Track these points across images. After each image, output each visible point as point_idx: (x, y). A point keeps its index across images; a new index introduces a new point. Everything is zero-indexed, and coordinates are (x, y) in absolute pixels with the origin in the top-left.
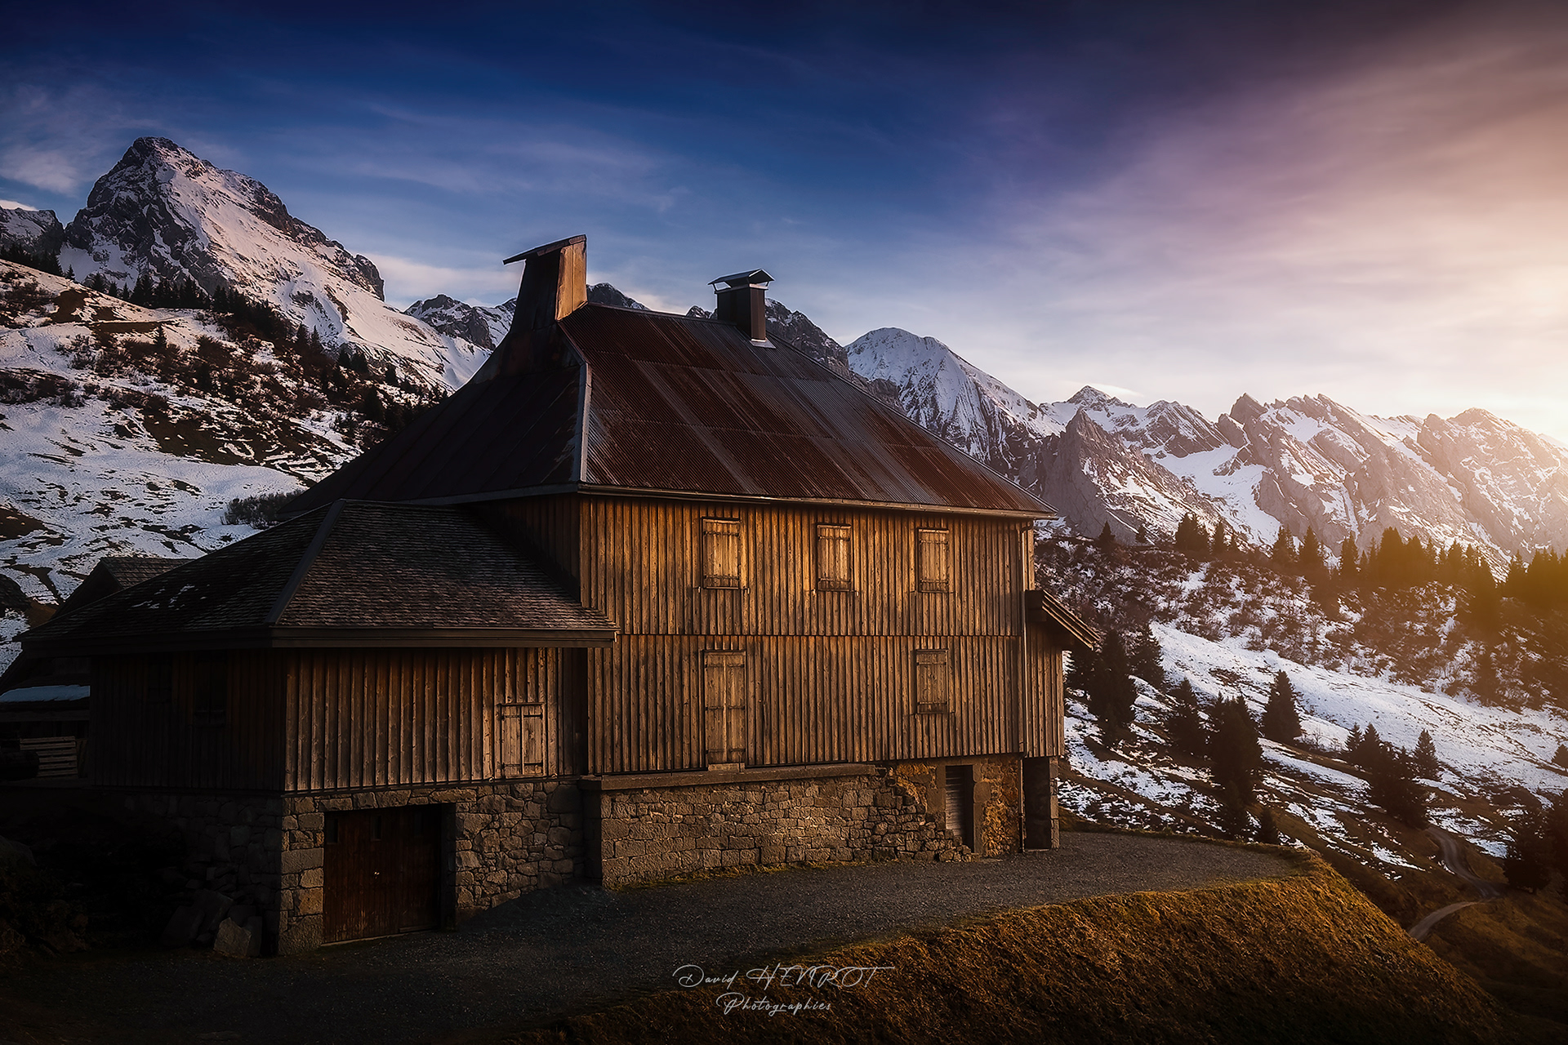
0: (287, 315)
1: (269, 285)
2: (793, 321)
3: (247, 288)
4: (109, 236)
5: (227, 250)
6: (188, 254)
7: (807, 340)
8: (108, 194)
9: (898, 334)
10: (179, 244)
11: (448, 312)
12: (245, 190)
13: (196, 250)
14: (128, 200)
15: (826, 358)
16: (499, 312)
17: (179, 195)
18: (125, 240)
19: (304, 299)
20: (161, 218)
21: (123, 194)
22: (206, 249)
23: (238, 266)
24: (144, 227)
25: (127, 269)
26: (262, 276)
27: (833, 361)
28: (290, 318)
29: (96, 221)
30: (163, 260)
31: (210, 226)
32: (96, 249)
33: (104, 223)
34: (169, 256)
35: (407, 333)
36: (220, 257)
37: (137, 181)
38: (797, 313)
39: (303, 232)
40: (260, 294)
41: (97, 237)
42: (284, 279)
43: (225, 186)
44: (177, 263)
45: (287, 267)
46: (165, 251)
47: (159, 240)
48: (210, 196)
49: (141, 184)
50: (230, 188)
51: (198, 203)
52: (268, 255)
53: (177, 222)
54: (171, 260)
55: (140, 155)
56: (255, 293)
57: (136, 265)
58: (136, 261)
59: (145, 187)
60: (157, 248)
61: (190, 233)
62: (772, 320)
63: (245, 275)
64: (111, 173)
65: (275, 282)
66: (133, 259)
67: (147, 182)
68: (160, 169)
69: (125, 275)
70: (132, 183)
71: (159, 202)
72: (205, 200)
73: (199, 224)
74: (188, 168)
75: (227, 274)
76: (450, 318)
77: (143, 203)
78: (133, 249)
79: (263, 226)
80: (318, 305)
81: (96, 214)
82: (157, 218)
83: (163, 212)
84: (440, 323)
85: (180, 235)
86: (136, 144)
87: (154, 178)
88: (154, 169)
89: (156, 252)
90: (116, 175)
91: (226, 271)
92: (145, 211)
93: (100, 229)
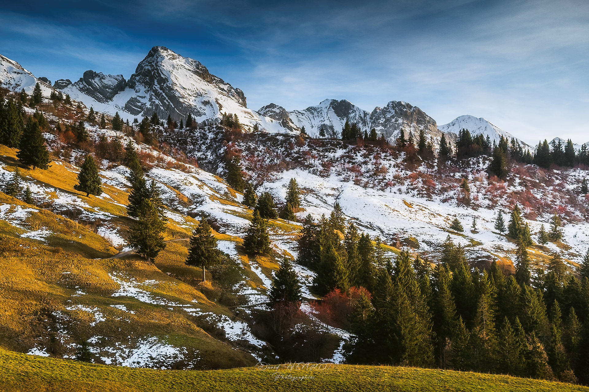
0: (199, 109)
1: (194, 98)
2: (414, 110)
3: (184, 99)
4: (141, 83)
5: (178, 85)
6: (165, 87)
7: (420, 117)
8: (142, 67)
9: (469, 117)
10: (163, 84)
11: (274, 110)
12: (192, 64)
13: (167, 86)
14: (148, 70)
15: (427, 124)
16: (304, 112)
17: (164, 66)
18: (146, 84)
19: (206, 103)
20: (157, 75)
21: (147, 68)
22: (171, 86)
23: (182, 91)
24: (152, 79)
25: (146, 95)
26: (191, 95)
27: (430, 126)
28: (200, 110)
29: (137, 78)
30: (157, 90)
31: (174, 77)
32: (137, 88)
33: (140, 79)
34: (159, 89)
35: (246, 115)
36: (175, 88)
37: (152, 62)
38: (415, 107)
39: (215, 80)
40: (189, 102)
41: (137, 84)
42: (200, 96)
43: (185, 63)
44: (161, 91)
45: (201, 91)
46: (157, 87)
47: (156, 83)
48: (176, 66)
49: (153, 63)
50: (187, 64)
51: (171, 69)
52: (195, 87)
53: (162, 76)
54: (159, 90)
55: (154, 53)
56: (187, 101)
57: (149, 93)
58: (149, 92)
59: (154, 64)
60: (155, 86)
61: (166, 80)
62: (405, 110)
63: (184, 94)
64: (144, 60)
65: (196, 97)
66: (148, 91)
67: (155, 62)
68: (160, 57)
69: (145, 97)
70: (149, 63)
71: (157, 69)
72: (174, 67)
73: (170, 76)
74: (171, 57)
75: (177, 94)
76: (274, 112)
77: (153, 70)
78: (149, 88)
79: (196, 77)
80: (211, 105)
81: (138, 75)
82: (156, 75)
83: (158, 73)
84: (270, 114)
85: (163, 81)
86: (153, 49)
87: (157, 61)
88: (157, 57)
89: (154, 87)
90: (145, 61)
91: (177, 93)
92: (153, 73)
93: (138, 81)
